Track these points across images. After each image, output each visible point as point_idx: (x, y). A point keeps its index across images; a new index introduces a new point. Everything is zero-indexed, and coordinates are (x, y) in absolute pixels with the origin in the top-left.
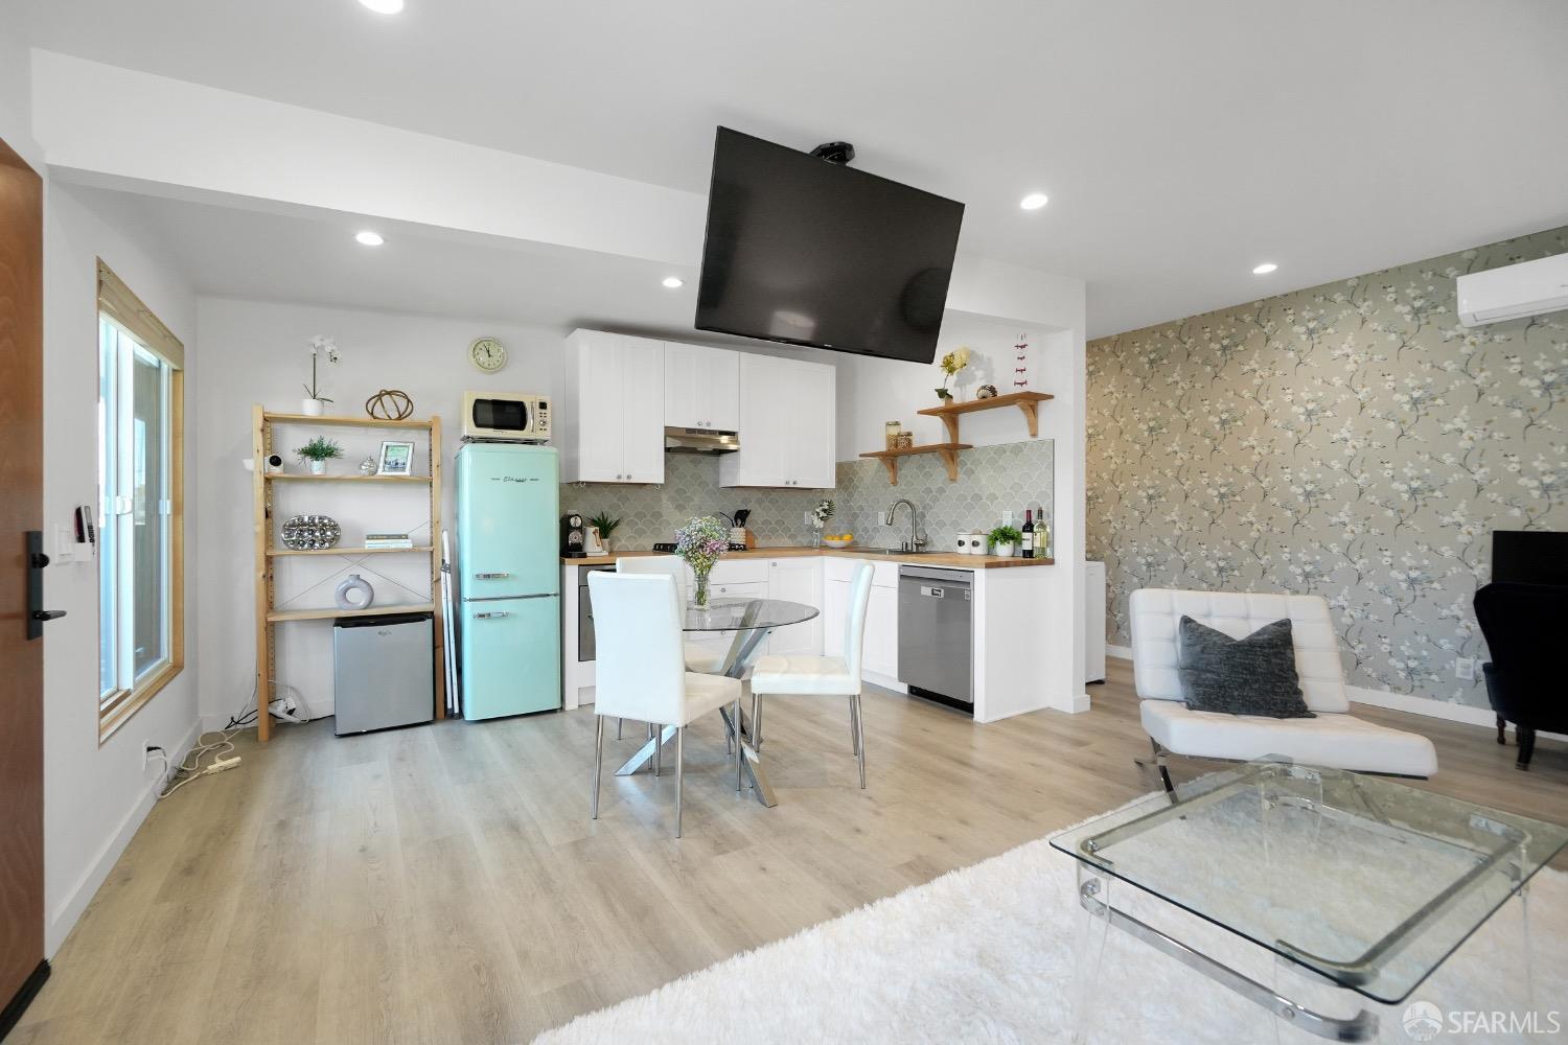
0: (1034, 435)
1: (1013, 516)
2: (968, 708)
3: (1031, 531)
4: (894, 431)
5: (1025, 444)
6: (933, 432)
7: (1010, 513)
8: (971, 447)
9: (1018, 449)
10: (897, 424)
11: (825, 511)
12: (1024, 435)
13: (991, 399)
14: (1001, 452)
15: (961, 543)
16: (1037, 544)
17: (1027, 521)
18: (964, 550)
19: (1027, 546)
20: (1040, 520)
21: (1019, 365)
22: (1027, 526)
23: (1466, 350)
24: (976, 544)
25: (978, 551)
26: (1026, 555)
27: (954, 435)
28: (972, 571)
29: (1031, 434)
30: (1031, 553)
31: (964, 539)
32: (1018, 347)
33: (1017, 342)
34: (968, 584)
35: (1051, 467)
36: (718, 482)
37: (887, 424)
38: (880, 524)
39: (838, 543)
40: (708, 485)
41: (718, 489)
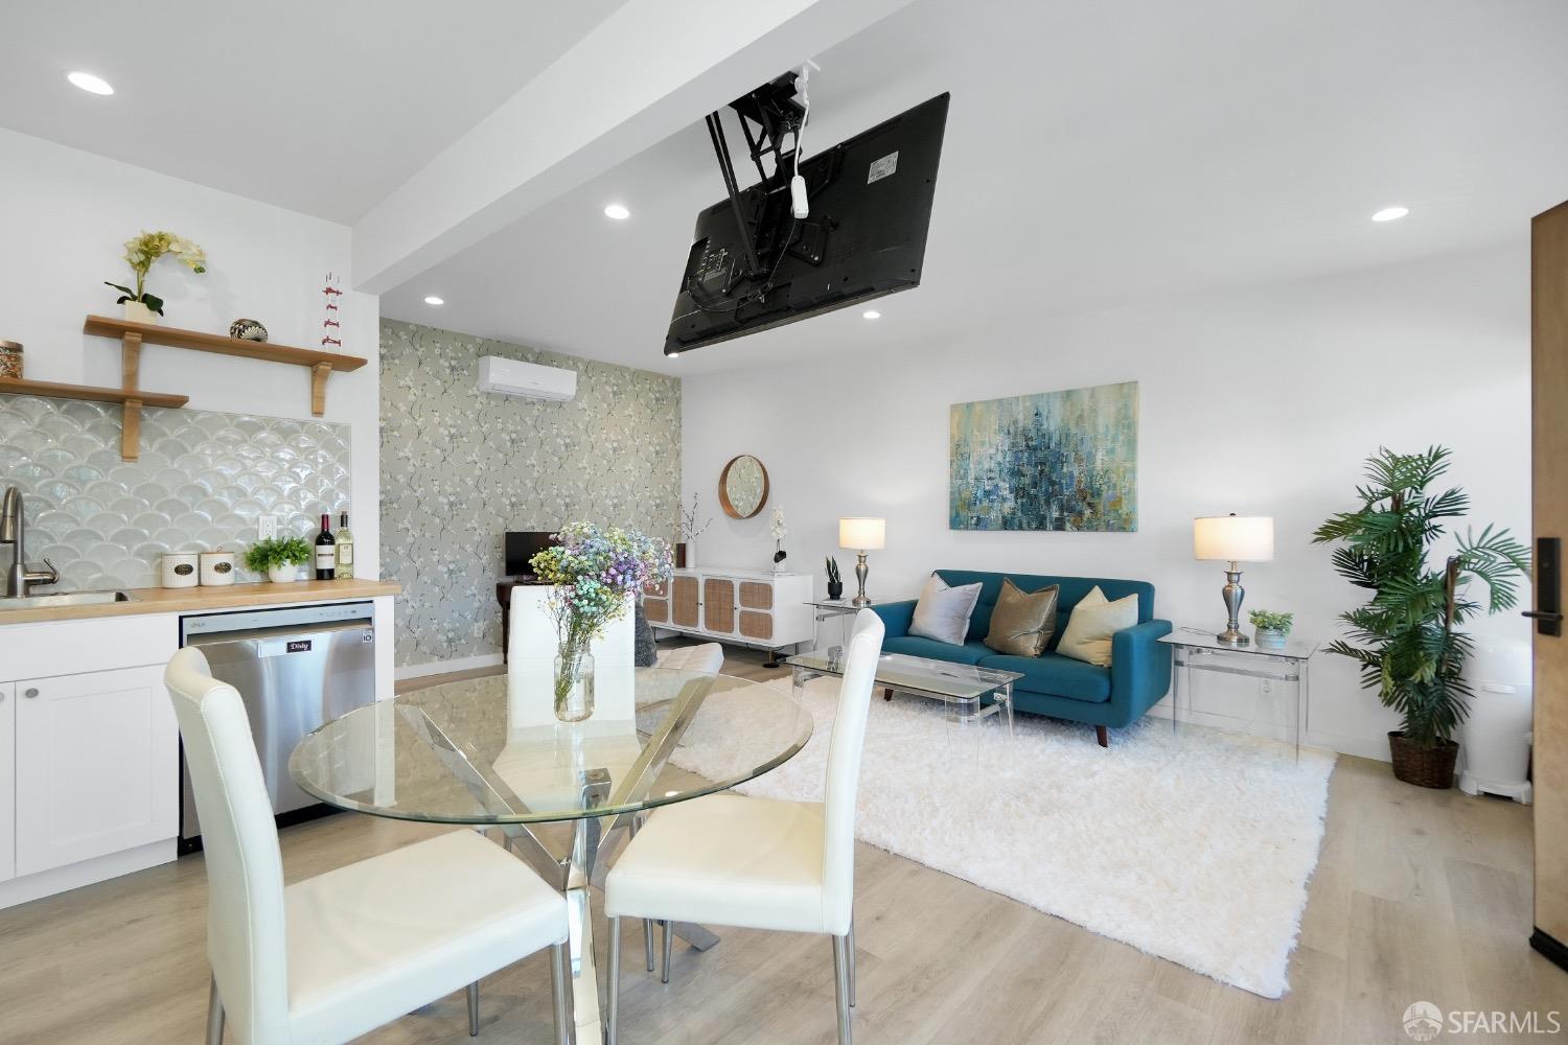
0: (318, 413)
3: (332, 542)
8: (179, 407)
12: (303, 411)
13: (255, 343)
14: (251, 428)
15: (183, 570)
16: (345, 559)
17: (323, 530)
18: (190, 580)
19: (326, 563)
20: (345, 528)
21: (331, 315)
22: (324, 538)
23: (478, 406)
24: (224, 568)
25: (224, 579)
26: (324, 575)
27: (131, 376)
28: (371, 602)
29: (315, 410)
30: (331, 572)
31: (192, 561)
32: (329, 291)
33: (330, 285)
34: (369, 620)
35: (345, 459)
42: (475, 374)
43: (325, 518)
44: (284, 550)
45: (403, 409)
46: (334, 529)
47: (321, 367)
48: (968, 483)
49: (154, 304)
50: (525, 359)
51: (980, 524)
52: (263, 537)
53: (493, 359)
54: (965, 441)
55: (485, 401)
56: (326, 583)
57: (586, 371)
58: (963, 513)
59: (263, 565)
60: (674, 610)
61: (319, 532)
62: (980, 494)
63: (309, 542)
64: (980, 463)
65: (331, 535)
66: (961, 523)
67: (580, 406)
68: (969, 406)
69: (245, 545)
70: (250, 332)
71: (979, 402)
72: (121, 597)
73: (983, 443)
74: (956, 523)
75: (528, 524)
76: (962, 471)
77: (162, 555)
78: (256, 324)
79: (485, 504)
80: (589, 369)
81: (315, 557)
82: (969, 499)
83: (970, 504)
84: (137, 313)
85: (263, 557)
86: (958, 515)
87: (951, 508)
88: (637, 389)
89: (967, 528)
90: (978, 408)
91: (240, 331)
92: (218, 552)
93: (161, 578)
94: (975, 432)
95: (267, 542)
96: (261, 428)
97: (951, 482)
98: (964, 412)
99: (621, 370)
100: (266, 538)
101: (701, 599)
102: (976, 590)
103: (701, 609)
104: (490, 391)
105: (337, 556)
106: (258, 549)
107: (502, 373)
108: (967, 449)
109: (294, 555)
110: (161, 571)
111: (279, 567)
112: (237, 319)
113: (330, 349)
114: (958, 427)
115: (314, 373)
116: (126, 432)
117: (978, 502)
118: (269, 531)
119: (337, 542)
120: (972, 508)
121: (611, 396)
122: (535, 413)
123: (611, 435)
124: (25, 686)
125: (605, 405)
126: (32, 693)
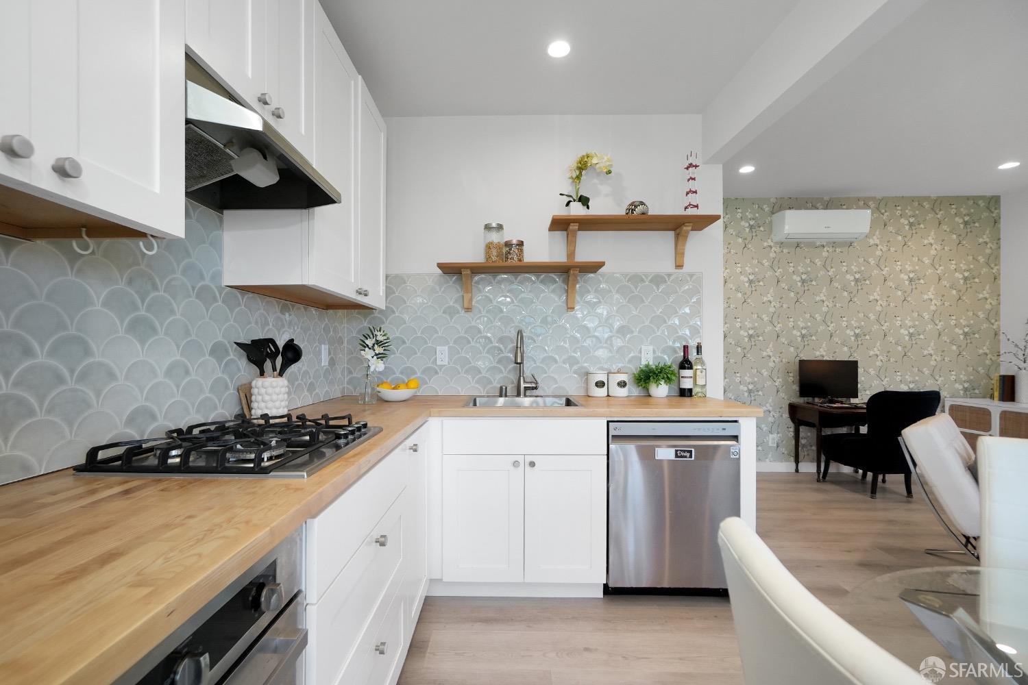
0: (679, 266)
1: (654, 352)
2: (721, 594)
3: (691, 368)
4: (495, 237)
5: (669, 275)
7: (651, 348)
9: (658, 280)
10: (500, 227)
11: (378, 343)
12: (667, 266)
14: (637, 281)
15: (600, 384)
16: (700, 382)
17: (684, 357)
18: (602, 392)
19: (687, 384)
20: (700, 356)
21: (692, 185)
22: (686, 364)
23: (772, 255)
24: (622, 384)
25: (623, 392)
26: (685, 393)
27: (571, 254)
28: (736, 421)
29: (677, 264)
30: (690, 390)
31: (603, 378)
32: (690, 166)
33: (691, 160)
34: (736, 438)
36: (217, 275)
37: (488, 227)
38: (439, 363)
39: (402, 393)
40: (202, 277)
41: (221, 289)
43: (686, 348)
44: (660, 372)
46: (693, 356)
47: (685, 228)
49: (584, 201)
50: (815, 207)
52: (644, 363)
53: (788, 213)
55: (778, 250)
56: (687, 400)
57: (878, 209)
59: (646, 383)
61: (681, 359)
63: (675, 367)
65: (690, 362)
67: (872, 242)
69: (634, 369)
70: (639, 209)
72: (569, 403)
77: (587, 374)
78: (642, 203)
80: (881, 205)
81: (679, 378)
84: (577, 210)
85: (646, 377)
88: (939, 216)
91: (632, 210)
92: (618, 372)
93: (587, 390)
95: (647, 366)
96: (642, 280)
99: (918, 201)
100: (647, 363)
104: (783, 240)
105: (695, 378)
106: (642, 371)
107: (795, 223)
109: (668, 378)
110: (587, 385)
111: (658, 385)
112: (630, 203)
113: (691, 212)
115: (677, 236)
116: (569, 291)
118: (649, 357)
119: (695, 367)
121: (907, 227)
122: (825, 254)
123: (907, 266)
124: (529, 459)
125: (900, 238)
126: (532, 464)
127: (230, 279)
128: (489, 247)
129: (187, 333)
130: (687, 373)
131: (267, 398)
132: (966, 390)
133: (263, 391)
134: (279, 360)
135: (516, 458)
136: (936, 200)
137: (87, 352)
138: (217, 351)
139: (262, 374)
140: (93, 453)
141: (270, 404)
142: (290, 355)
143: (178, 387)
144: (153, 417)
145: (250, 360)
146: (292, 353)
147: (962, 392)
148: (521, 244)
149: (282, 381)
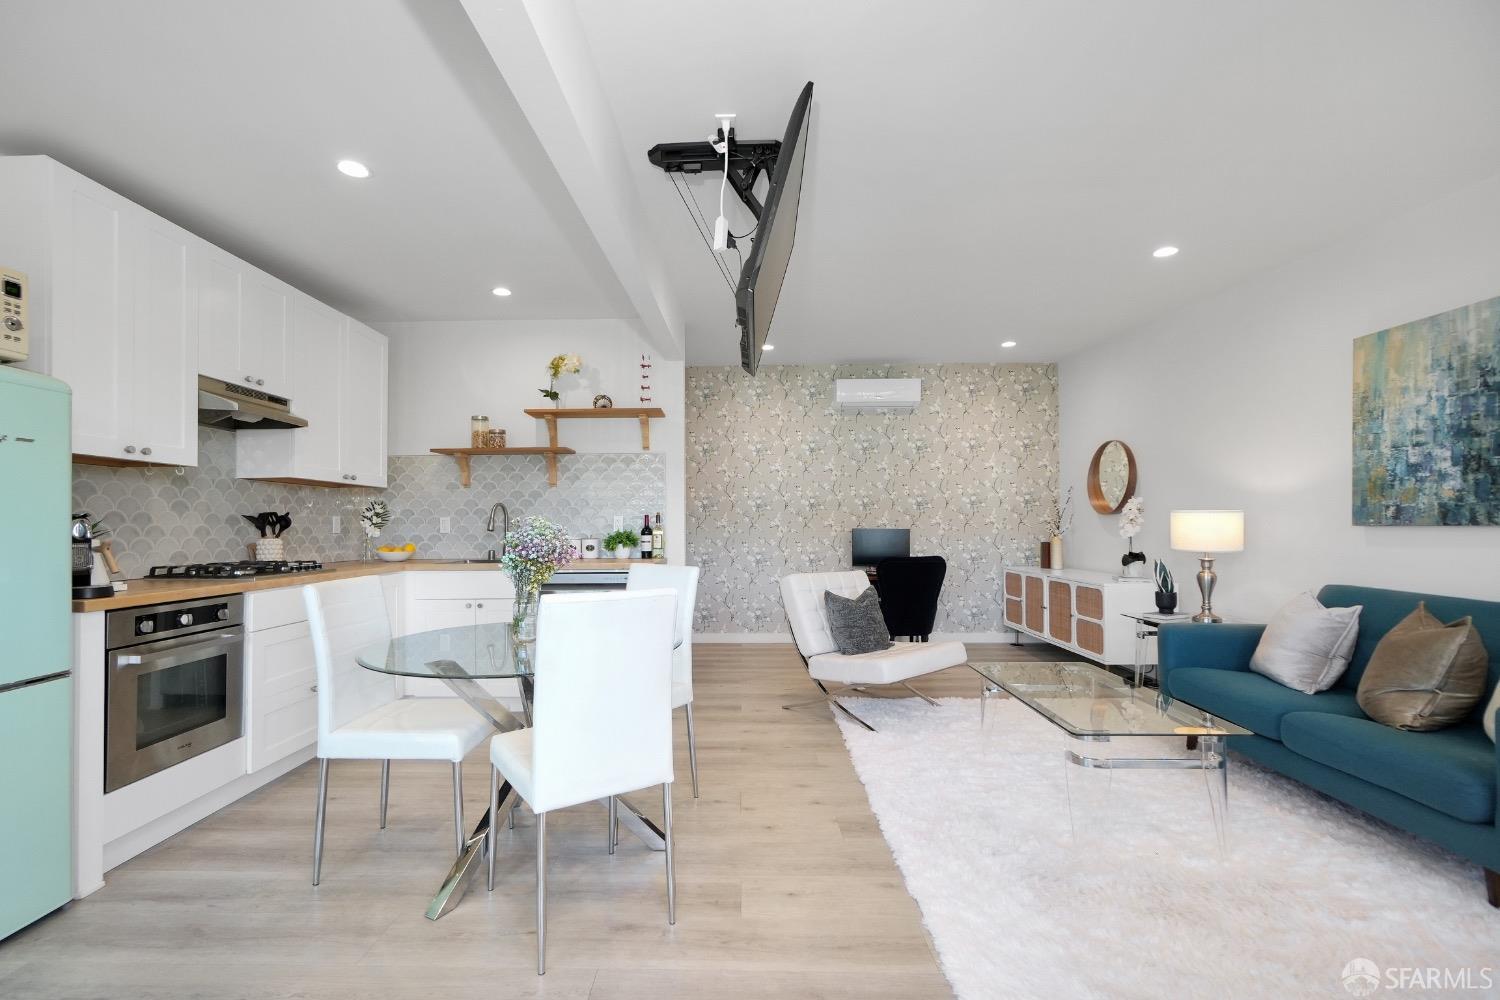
0: (646, 448)
1: (624, 521)
3: (650, 533)
4: (480, 427)
5: (638, 455)
6: (527, 434)
7: (623, 517)
8: (574, 453)
9: (627, 460)
10: (485, 419)
11: (377, 515)
12: (636, 447)
13: (604, 409)
14: (610, 461)
16: (658, 545)
17: (646, 525)
19: (647, 548)
20: (659, 523)
21: (645, 382)
22: (647, 530)
23: (833, 423)
24: (593, 548)
25: (592, 554)
26: (646, 555)
27: (554, 439)
29: (644, 445)
30: (650, 553)
32: (643, 366)
33: (643, 362)
35: (662, 478)
36: (233, 470)
37: (474, 419)
38: (442, 531)
39: (398, 555)
40: (220, 474)
41: (234, 481)
42: (832, 395)
43: (647, 517)
44: (626, 538)
45: (774, 433)
46: (653, 524)
47: (644, 417)
48: (1380, 454)
49: (556, 397)
51: (1401, 517)
52: (615, 530)
53: (840, 382)
54: (1376, 390)
55: (839, 417)
57: (939, 375)
58: (1372, 501)
59: (613, 546)
60: (1027, 612)
61: (643, 527)
62: (1400, 469)
63: (639, 534)
64: (1399, 421)
65: (650, 529)
66: (1371, 515)
68: (1382, 335)
69: (604, 534)
70: (601, 402)
71: (1397, 328)
73: (1404, 390)
74: (1362, 514)
75: (880, 522)
76: (1371, 438)
78: (606, 396)
79: (840, 505)
80: (941, 373)
81: (642, 543)
82: (1383, 479)
83: (1383, 487)
84: (549, 404)
85: (612, 542)
86: (1364, 503)
87: (1355, 493)
88: (999, 383)
89: (1379, 523)
90: (1397, 337)
91: (598, 402)
92: (591, 538)
94: (1393, 375)
95: (617, 532)
96: (614, 461)
97: (1355, 455)
98: (1377, 345)
99: (979, 367)
100: (617, 530)
101: (1046, 603)
102: (1354, 613)
103: (1046, 614)
104: (843, 408)
105: (654, 542)
106: (611, 536)
108: (1379, 402)
109: (632, 542)
111: (621, 548)
112: (595, 396)
114: (1365, 371)
115: (642, 422)
117: (1397, 483)
118: (619, 526)
119: (654, 533)
120: (1387, 492)
121: (967, 395)
122: (886, 421)
123: (968, 434)
124: (478, 602)
125: (960, 405)
126: (480, 606)
127: (240, 474)
128: (476, 435)
129: (209, 510)
130: (647, 538)
131: (266, 552)
132: (1027, 558)
133: (263, 547)
134: (278, 527)
135: (469, 602)
136: (995, 368)
137: (149, 520)
138: (232, 521)
139: (264, 535)
140: (153, 570)
141: (268, 556)
142: (283, 523)
143: (202, 542)
144: (187, 559)
145: (257, 527)
146: (284, 522)
147: (1023, 561)
148: (503, 432)
149: (279, 541)
